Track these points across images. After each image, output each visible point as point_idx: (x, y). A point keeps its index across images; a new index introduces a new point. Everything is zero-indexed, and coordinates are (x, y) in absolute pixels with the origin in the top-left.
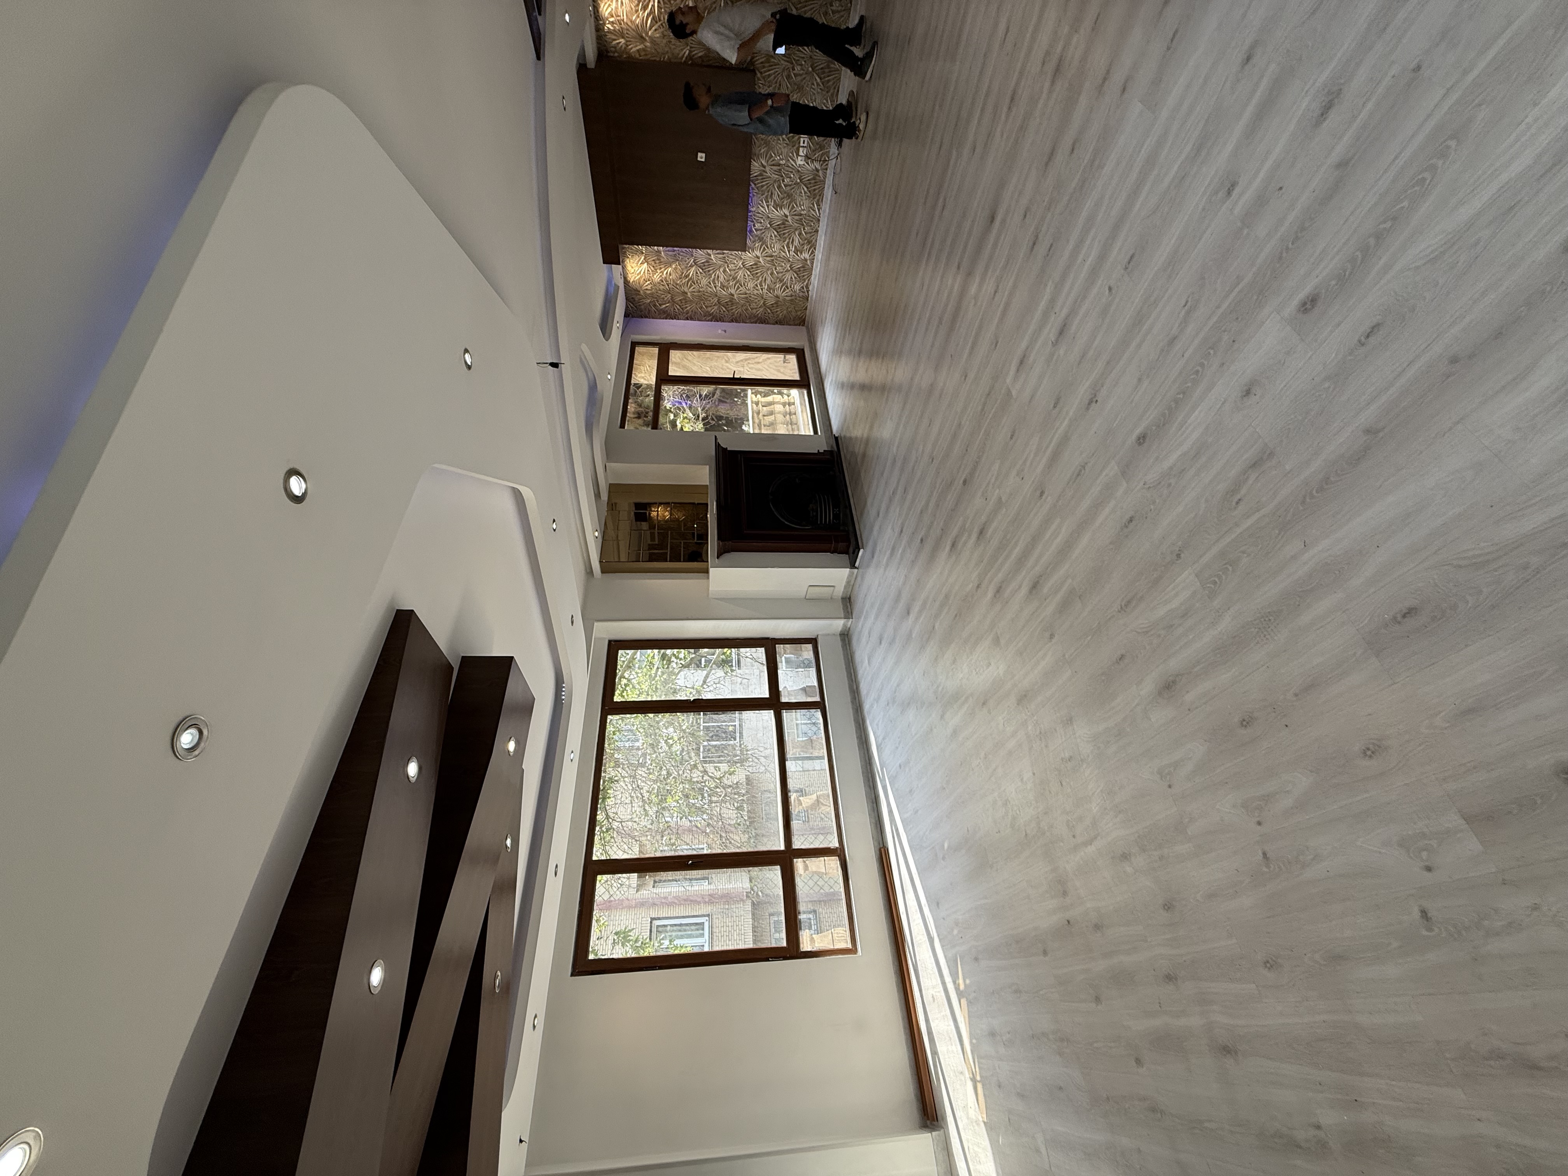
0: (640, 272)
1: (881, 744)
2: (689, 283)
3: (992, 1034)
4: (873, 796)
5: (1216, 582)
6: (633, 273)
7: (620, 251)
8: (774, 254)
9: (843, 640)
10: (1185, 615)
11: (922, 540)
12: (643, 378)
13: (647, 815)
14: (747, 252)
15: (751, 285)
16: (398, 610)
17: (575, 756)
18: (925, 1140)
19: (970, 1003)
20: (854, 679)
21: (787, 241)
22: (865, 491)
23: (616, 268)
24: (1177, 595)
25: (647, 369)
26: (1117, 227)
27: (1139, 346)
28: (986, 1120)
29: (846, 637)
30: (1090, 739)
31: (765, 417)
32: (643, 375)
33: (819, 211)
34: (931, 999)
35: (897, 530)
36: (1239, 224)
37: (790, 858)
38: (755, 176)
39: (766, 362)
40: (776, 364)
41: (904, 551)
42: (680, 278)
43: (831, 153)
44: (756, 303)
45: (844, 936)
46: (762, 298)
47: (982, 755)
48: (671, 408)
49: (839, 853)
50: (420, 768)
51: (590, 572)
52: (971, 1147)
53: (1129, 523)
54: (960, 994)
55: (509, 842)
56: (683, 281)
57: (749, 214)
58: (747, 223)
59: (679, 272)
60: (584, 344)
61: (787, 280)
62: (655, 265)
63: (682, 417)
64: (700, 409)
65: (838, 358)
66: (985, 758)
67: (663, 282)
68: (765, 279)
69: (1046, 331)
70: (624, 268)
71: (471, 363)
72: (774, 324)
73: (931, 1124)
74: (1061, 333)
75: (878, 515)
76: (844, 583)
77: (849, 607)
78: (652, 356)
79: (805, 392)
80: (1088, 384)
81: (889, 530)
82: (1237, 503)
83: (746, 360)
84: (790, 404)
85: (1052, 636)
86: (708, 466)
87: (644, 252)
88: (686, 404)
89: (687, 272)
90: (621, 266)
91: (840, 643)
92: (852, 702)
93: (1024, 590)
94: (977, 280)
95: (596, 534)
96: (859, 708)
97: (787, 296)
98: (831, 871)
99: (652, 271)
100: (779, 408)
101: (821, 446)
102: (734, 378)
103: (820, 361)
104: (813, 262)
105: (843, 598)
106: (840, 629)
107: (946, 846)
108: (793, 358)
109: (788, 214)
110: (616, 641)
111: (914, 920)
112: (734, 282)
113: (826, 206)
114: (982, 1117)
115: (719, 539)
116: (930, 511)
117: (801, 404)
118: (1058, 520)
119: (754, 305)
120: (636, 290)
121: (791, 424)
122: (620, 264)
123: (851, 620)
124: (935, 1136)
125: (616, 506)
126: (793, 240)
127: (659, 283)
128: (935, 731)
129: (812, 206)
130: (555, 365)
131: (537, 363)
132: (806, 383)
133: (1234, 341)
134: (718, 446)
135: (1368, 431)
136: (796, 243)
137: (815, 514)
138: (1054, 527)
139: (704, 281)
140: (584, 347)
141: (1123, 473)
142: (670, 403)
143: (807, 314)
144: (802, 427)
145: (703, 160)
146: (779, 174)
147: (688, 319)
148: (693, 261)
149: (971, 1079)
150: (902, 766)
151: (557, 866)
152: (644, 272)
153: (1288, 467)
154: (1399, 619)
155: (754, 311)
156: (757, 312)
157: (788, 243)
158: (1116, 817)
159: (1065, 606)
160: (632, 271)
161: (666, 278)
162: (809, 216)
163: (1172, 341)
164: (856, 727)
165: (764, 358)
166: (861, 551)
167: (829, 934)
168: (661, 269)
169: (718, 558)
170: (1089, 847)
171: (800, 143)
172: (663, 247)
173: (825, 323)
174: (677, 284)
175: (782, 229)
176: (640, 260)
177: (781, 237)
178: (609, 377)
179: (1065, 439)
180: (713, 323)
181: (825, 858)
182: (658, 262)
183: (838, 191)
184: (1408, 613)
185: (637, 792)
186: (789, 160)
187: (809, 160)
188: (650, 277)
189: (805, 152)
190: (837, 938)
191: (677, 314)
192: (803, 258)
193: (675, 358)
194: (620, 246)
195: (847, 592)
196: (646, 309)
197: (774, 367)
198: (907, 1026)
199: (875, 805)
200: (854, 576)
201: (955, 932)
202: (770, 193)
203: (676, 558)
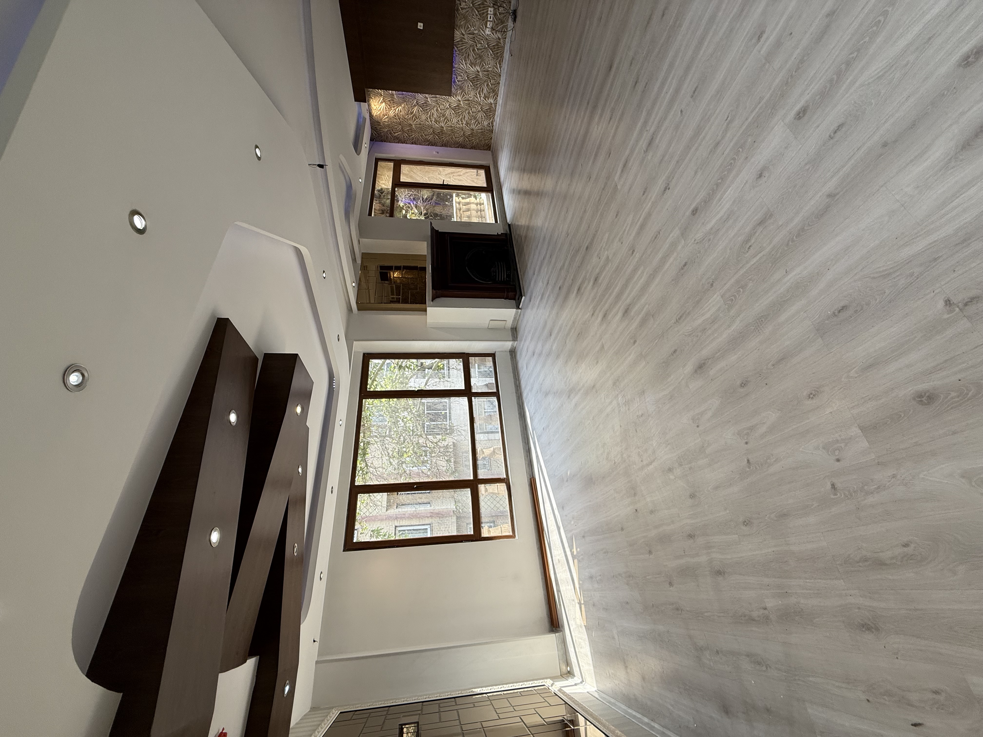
0: (380, 109)
1: (533, 417)
2: (414, 118)
3: (591, 577)
4: (527, 448)
5: (732, 300)
6: (375, 109)
7: (366, 92)
8: (470, 99)
9: (511, 355)
10: (713, 322)
11: (560, 288)
12: (384, 184)
13: (391, 464)
14: (452, 97)
15: (455, 120)
16: (218, 318)
17: (343, 423)
18: (552, 638)
19: (579, 561)
20: (517, 378)
21: (479, 89)
22: (527, 258)
23: (364, 105)
24: (709, 310)
25: (386, 178)
26: (688, 68)
27: (697, 149)
28: (586, 625)
29: (513, 353)
30: (654, 403)
31: (464, 213)
32: (384, 182)
33: (500, 69)
34: (557, 561)
35: (545, 283)
36: (764, 61)
37: (476, 484)
38: (457, 42)
39: (465, 175)
40: (471, 177)
41: (549, 296)
42: (407, 114)
43: (509, 26)
44: (458, 134)
45: (508, 529)
46: (463, 130)
47: (591, 418)
48: (403, 206)
49: (506, 481)
50: (238, 417)
51: (350, 309)
52: (577, 640)
53: (684, 267)
54: (574, 557)
55: (300, 470)
56: (410, 117)
57: (453, 69)
58: (452, 76)
59: (406, 110)
60: (341, 155)
61: (479, 118)
62: (390, 104)
63: (410, 212)
64: (422, 208)
65: (511, 172)
66: (593, 419)
67: (396, 116)
68: (464, 117)
69: (641, 143)
70: (369, 105)
71: (260, 155)
72: (470, 149)
73: (556, 629)
74: (650, 144)
75: (534, 274)
76: (512, 319)
77: (515, 334)
78: (389, 169)
79: (490, 195)
80: (664, 178)
81: (540, 284)
82: (749, 248)
83: (452, 173)
84: (480, 204)
85: (635, 342)
86: (426, 242)
87: (383, 94)
88: (413, 203)
89: (412, 110)
90: (367, 104)
91: (509, 357)
92: (516, 393)
93: (620, 314)
94: (599, 111)
95: (354, 284)
96: (520, 396)
97: (479, 129)
98: (501, 492)
99: (388, 109)
100: (473, 206)
101: (499, 230)
102: (443, 185)
103: (500, 174)
104: (496, 106)
105: (511, 328)
106: (509, 348)
107: (569, 473)
108: (482, 172)
109: (480, 71)
110: (368, 354)
111: (549, 518)
112: (444, 118)
113: (505, 66)
114: (584, 623)
115: (432, 289)
116: (565, 267)
117: (488, 204)
118: (642, 268)
119: (457, 135)
120: (378, 122)
121: (481, 218)
122: (366, 102)
123: (516, 342)
124: (557, 636)
125: (367, 268)
126: (483, 89)
127: (393, 117)
128: (564, 406)
129: (495, 65)
130: (321, 166)
131: (309, 165)
132: (491, 189)
133: (754, 142)
134: (432, 229)
135: (829, 196)
136: (485, 91)
137: (494, 274)
138: (639, 272)
139: (424, 117)
140: (342, 157)
141: (682, 234)
142: (402, 203)
143: (492, 142)
144: (488, 219)
145: (422, 28)
146: (473, 40)
147: (413, 144)
148: (416, 102)
149: (578, 603)
150: (545, 429)
151: (332, 488)
152: (383, 109)
153: (780, 223)
154: (836, 313)
155: (457, 139)
156: (459, 140)
157: (480, 91)
158: (666, 447)
159: (644, 322)
160: (375, 108)
161: (398, 113)
162: (494, 72)
163: (718, 144)
164: (518, 407)
165: (464, 172)
166: (523, 298)
167: (499, 528)
168: (394, 107)
169: (432, 301)
170: (650, 466)
171: (487, 18)
172: (395, 91)
173: (503, 149)
174: (405, 119)
175: (475, 80)
176: (380, 100)
177: (475, 87)
178: (360, 180)
179: (649, 215)
180: (430, 146)
181: (498, 484)
182: (392, 102)
183: (513, 55)
184: (842, 309)
185: (385, 451)
186: (480, 31)
187: (494, 31)
188: (387, 112)
189: (491, 25)
190: (504, 530)
191: (406, 140)
192: (490, 103)
193: (405, 171)
194: (366, 90)
195: (515, 325)
196: (385, 136)
197: (471, 179)
198: (544, 578)
199: (528, 453)
200: (519, 314)
201: (572, 523)
202: (467, 55)
203: (405, 301)
